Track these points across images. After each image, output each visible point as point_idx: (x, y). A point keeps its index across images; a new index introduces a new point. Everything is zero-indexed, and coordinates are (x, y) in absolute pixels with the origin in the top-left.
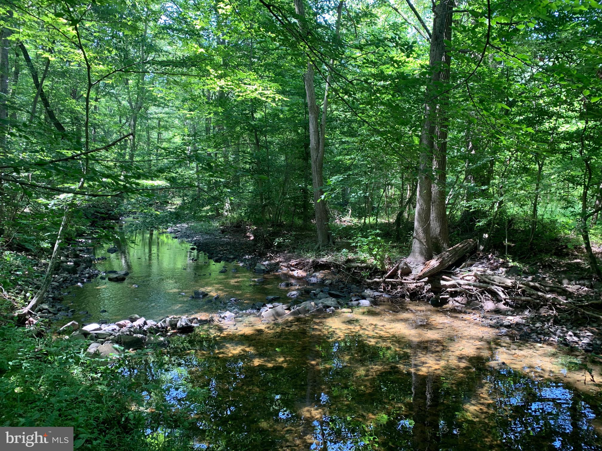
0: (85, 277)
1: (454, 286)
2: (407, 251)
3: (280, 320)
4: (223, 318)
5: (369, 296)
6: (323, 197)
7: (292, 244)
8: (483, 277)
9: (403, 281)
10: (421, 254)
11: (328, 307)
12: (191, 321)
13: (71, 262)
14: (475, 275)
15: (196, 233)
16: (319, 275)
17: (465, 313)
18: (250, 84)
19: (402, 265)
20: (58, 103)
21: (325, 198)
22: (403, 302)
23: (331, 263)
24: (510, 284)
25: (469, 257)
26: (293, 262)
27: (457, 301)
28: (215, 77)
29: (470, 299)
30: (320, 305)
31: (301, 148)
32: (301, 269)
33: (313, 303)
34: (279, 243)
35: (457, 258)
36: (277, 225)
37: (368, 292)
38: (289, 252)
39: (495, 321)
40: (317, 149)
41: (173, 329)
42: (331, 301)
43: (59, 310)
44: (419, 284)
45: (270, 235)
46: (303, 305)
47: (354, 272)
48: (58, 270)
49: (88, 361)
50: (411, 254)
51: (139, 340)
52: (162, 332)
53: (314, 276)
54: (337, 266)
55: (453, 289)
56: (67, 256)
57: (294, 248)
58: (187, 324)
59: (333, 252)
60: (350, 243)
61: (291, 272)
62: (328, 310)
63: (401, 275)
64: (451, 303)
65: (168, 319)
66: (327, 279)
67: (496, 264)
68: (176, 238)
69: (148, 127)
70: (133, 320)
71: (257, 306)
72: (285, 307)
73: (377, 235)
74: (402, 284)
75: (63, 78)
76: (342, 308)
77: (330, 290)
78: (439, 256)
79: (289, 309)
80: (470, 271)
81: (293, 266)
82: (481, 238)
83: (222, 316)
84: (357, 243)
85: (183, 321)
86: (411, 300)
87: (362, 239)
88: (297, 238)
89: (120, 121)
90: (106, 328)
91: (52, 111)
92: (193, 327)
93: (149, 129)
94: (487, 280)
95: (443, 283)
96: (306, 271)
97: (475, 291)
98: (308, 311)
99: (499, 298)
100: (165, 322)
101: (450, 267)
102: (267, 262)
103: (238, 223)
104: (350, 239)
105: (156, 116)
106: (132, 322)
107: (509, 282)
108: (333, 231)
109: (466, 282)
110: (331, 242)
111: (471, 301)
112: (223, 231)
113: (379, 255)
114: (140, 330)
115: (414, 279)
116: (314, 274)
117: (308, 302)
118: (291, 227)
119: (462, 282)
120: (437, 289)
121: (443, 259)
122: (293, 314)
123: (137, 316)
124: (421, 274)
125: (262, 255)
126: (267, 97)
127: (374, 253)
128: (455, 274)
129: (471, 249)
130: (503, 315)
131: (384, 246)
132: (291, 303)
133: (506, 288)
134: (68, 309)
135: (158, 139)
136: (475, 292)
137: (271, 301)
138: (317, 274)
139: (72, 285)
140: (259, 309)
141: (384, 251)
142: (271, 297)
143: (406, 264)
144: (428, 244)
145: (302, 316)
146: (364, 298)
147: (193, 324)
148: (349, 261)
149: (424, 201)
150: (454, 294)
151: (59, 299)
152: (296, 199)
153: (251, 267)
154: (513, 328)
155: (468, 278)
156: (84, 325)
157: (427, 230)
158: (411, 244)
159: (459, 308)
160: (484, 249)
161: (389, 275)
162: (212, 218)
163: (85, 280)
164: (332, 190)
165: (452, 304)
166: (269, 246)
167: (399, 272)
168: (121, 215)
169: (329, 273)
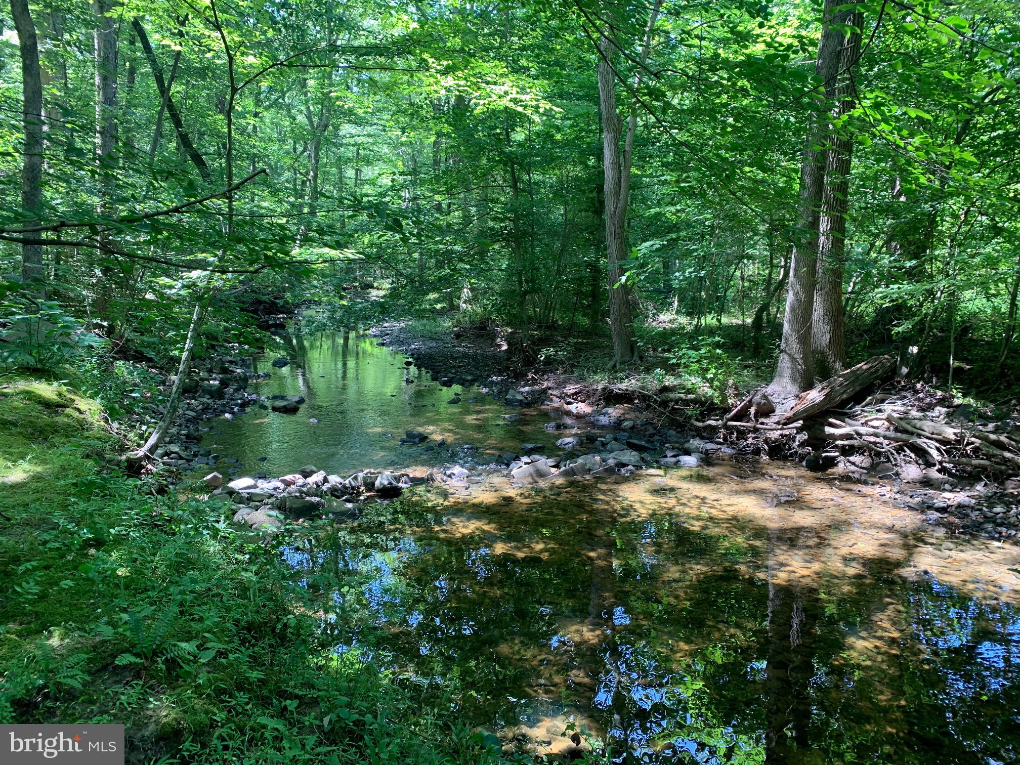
0: (237, 405)
1: (848, 437)
2: (768, 374)
3: (542, 484)
4: (450, 476)
5: (697, 450)
6: (623, 279)
7: (569, 359)
8: (903, 423)
9: (759, 426)
10: (794, 380)
11: (624, 465)
12: (397, 479)
13: (215, 379)
14: (888, 419)
15: (414, 337)
16: (615, 412)
17: (865, 483)
18: (495, 83)
19: (757, 399)
20: (196, 121)
21: (627, 280)
22: (757, 462)
23: (633, 392)
24: (953, 437)
25: (880, 386)
26: (570, 389)
27: (853, 464)
28: (438, 72)
29: (876, 460)
30: (611, 462)
31: (591, 192)
32: (583, 401)
33: (598, 458)
34: (548, 357)
35: (858, 388)
36: (547, 327)
37: (695, 443)
38: (564, 373)
39: (919, 499)
40: (617, 194)
41: (369, 490)
42: (630, 456)
43: (195, 455)
44: (786, 432)
45: (533, 343)
46: (580, 461)
47: (673, 409)
48: (196, 392)
49: (232, 533)
50: (776, 380)
51: (314, 507)
52: (351, 494)
53: (604, 414)
54: (645, 398)
55: (846, 442)
56: (210, 371)
57: (573, 366)
58: (390, 483)
59: (639, 373)
60: (668, 359)
61: (565, 406)
62: (623, 470)
63: (756, 415)
64: (841, 465)
65: (361, 475)
66: (626, 420)
67: (928, 400)
68: (383, 344)
69: (339, 159)
70: (306, 475)
71: (505, 460)
72: (551, 462)
73: (718, 345)
74: (756, 430)
75: (204, 79)
76: (647, 468)
77: (630, 438)
78: (825, 384)
79: (557, 466)
80: (879, 411)
81: (569, 396)
82: (904, 354)
83: (448, 472)
84: (680, 358)
85: (383, 479)
86: (771, 458)
87: (690, 352)
88: (578, 348)
89: (295, 149)
90: (265, 486)
91: (186, 135)
92: (401, 488)
93: (341, 162)
94: (909, 428)
95: (829, 430)
96: (592, 404)
97: (886, 446)
98: (590, 470)
99: (930, 460)
100: (356, 478)
101: (843, 404)
102: (527, 389)
103: (482, 323)
104: (669, 351)
105: (352, 141)
106: (305, 477)
107: (950, 433)
108: (641, 337)
109: (872, 430)
110: (636, 358)
111: (878, 464)
112: (458, 336)
113: (719, 380)
114: (317, 490)
115: (778, 423)
116: (604, 411)
117: (590, 456)
118: (570, 330)
119: (863, 430)
120: (819, 441)
121: (832, 389)
122: (566, 474)
123: (315, 469)
124: (789, 414)
125: (519, 376)
126: (525, 107)
127: (709, 376)
128: (853, 417)
129: (884, 373)
130: (936, 489)
131: (728, 365)
132: (563, 456)
133: (945, 442)
134: (208, 453)
135: (356, 179)
136: (886, 448)
137: (528, 453)
138: (610, 410)
139: (217, 415)
140: (508, 465)
141: (728, 374)
142: (530, 446)
143: (765, 397)
144: (805, 362)
145: (578, 478)
146: (688, 453)
147: (400, 485)
148: (665, 389)
149: (803, 286)
150: (847, 451)
151: (195, 438)
152: (579, 281)
153: (501, 396)
154: (951, 513)
155: (875, 423)
156: (231, 480)
157: (805, 338)
158: (776, 363)
159: (856, 476)
160: (908, 373)
161: (735, 415)
162: (441, 313)
163: (236, 410)
164: (642, 266)
165: (842, 467)
166: (531, 362)
167: (753, 410)
168: (298, 306)
169: (630, 409)
